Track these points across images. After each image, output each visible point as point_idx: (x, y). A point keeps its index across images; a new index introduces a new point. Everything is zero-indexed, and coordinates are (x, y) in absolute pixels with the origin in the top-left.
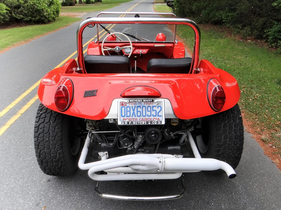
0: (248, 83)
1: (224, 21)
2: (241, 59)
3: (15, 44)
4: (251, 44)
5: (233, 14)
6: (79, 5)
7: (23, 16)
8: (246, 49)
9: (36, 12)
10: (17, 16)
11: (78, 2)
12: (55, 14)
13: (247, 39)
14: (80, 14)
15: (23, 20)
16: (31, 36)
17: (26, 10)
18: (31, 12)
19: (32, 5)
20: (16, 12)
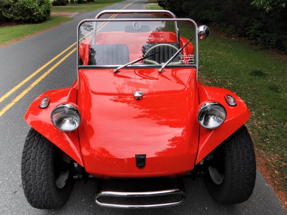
0: (224, 75)
1: (210, 20)
2: (222, 54)
3: (6, 42)
4: (235, 41)
5: (219, 13)
6: (71, 4)
7: (14, 15)
8: (229, 46)
9: (26, 11)
10: (7, 15)
11: (70, 2)
12: (46, 14)
13: (231, 37)
14: (71, 14)
15: (13, 19)
16: (22, 35)
17: (17, 10)
18: (22, 11)
19: (23, 5)
20: (6, 12)
